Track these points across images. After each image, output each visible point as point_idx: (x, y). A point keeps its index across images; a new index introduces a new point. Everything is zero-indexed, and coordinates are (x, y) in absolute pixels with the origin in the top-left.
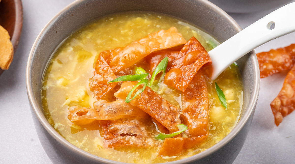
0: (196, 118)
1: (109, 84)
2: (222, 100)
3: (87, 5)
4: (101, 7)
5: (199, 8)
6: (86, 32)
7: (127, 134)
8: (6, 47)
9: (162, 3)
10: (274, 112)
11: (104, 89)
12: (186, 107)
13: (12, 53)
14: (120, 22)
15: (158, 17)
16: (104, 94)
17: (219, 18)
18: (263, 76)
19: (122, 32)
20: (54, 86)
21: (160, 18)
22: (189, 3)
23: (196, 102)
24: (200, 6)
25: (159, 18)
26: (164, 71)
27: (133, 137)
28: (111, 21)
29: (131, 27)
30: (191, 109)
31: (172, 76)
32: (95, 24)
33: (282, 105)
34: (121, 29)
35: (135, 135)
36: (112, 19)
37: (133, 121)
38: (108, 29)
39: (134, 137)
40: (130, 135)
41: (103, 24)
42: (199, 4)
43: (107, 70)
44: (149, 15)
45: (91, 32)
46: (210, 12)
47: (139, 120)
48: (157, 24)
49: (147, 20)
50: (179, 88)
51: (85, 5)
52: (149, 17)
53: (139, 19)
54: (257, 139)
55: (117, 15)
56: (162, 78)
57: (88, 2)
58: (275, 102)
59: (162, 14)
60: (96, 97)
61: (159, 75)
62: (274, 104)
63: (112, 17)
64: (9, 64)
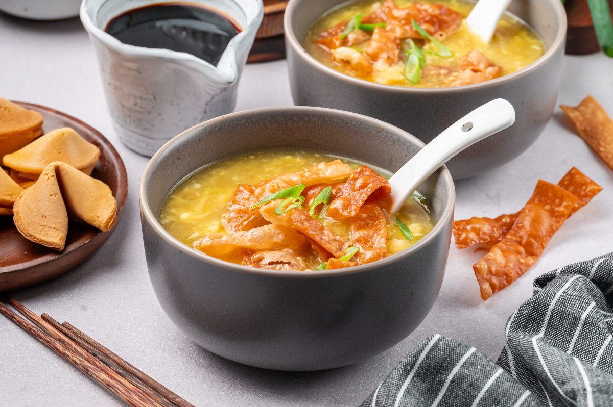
0: (371, 247)
1: (251, 210)
2: (405, 233)
3: (219, 129)
4: (238, 137)
5: (371, 132)
6: (218, 170)
7: (277, 263)
8: (107, 201)
9: (320, 133)
10: (479, 278)
11: (245, 218)
12: (357, 237)
13: (115, 208)
14: (264, 160)
15: (315, 155)
16: (245, 223)
17: (398, 140)
18: (463, 246)
19: (267, 169)
20: (176, 220)
21: (318, 156)
22: (357, 128)
23: (372, 232)
24: (372, 129)
25: (316, 157)
26: (325, 202)
27: (286, 266)
28: (251, 159)
29: (278, 165)
30: (364, 237)
31: (337, 204)
32: (229, 162)
33: (490, 272)
34: (265, 167)
35: (289, 263)
36: (253, 157)
37: (285, 250)
38: (247, 167)
39: (287, 264)
40: (282, 263)
41: (240, 162)
42: (371, 126)
43: (249, 198)
44: (303, 153)
45: (225, 169)
46: (386, 135)
47: (294, 250)
48: (313, 162)
49: (301, 158)
50: (347, 214)
51: (217, 129)
52: (303, 156)
53: (288, 157)
54: (457, 317)
55: (259, 153)
56: (324, 211)
57: (221, 126)
58: (480, 264)
59: (320, 151)
60: (234, 229)
61: (319, 208)
62: (478, 266)
63: (252, 155)
64: (112, 222)
